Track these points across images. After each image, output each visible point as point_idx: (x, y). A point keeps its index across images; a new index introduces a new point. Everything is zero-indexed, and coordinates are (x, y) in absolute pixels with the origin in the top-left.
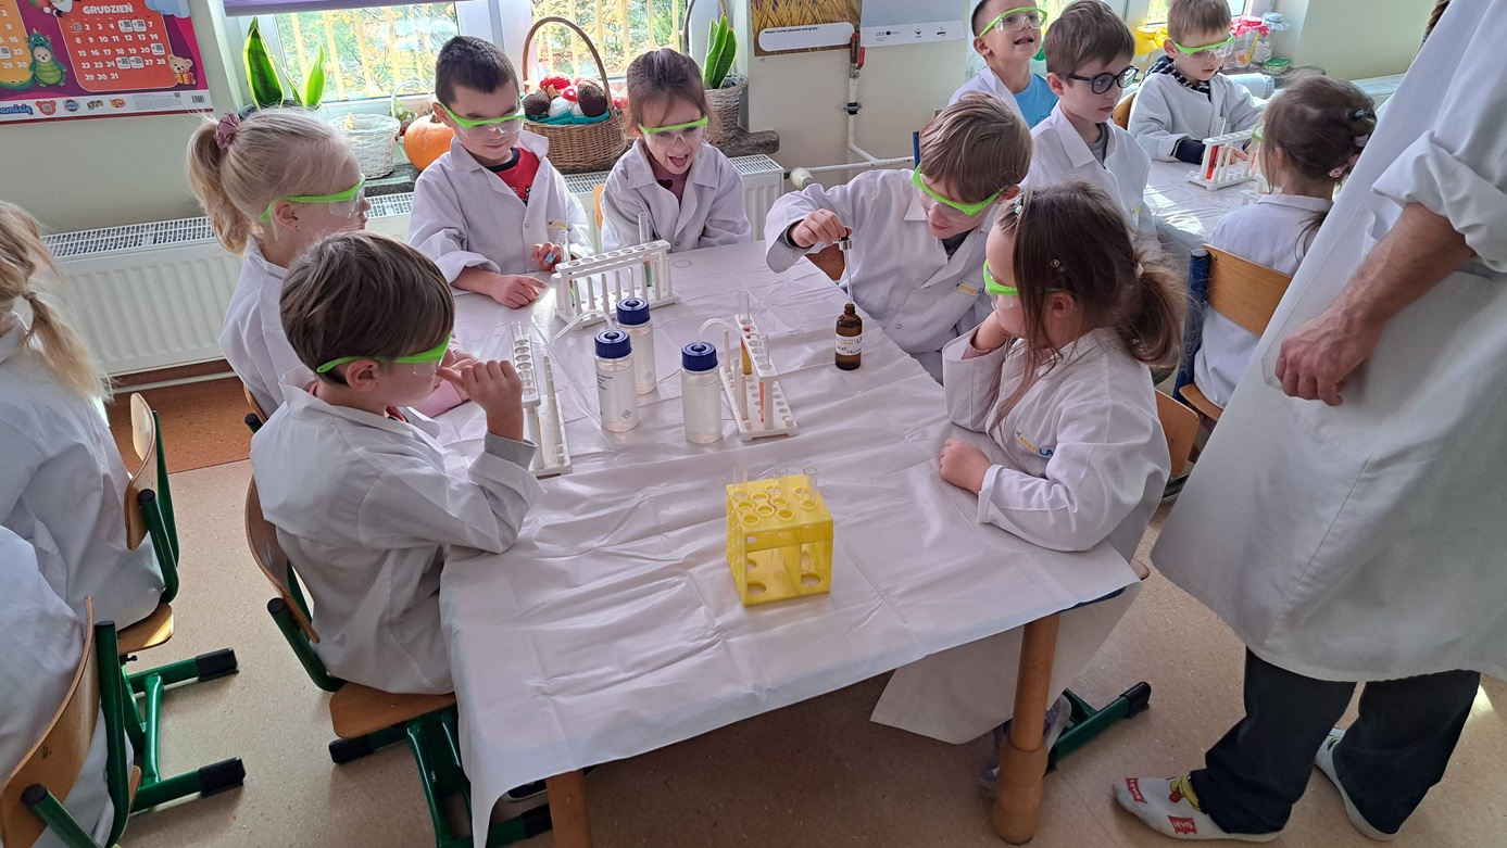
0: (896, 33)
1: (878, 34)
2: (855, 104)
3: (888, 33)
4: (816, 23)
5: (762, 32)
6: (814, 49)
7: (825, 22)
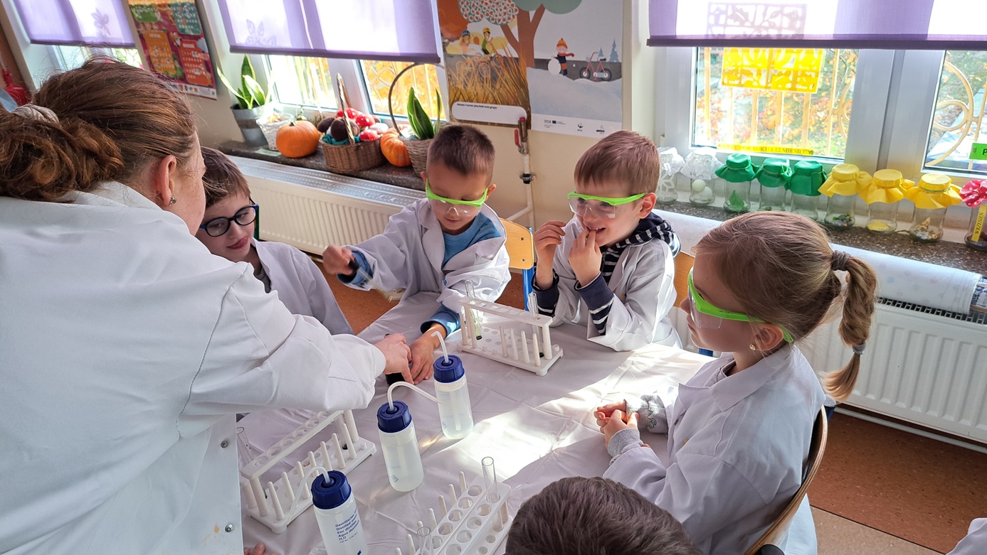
0: (561, 123)
1: (546, 121)
2: (528, 175)
3: (554, 122)
4: (496, 104)
5: (455, 104)
6: (493, 124)
7: (503, 103)
